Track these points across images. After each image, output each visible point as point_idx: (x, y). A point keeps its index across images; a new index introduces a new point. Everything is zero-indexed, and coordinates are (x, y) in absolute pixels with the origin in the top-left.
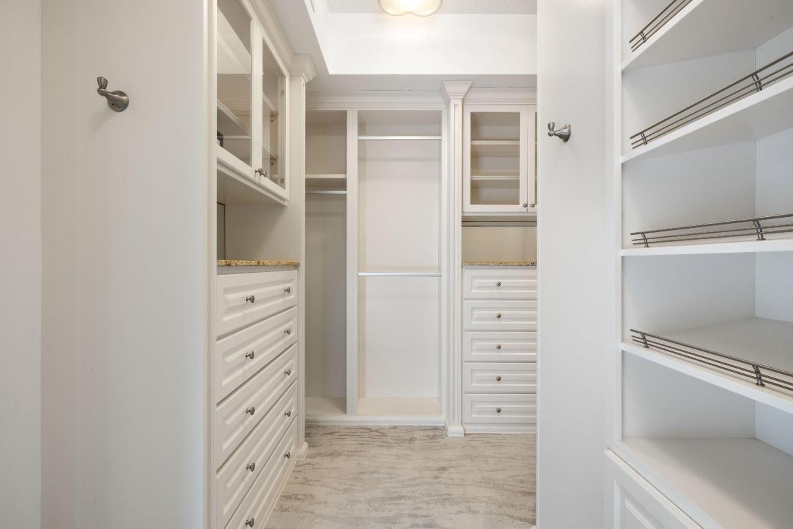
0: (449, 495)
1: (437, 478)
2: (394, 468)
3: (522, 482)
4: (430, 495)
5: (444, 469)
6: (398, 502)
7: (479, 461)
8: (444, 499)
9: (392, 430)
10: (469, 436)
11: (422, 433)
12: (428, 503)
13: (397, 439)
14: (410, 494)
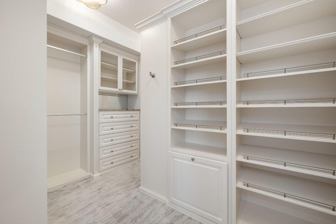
0: (109, 194)
1: (100, 192)
2: (78, 198)
3: (128, 180)
4: (101, 198)
5: (100, 189)
6: (91, 205)
7: (111, 181)
8: (108, 196)
9: (64, 188)
10: (102, 176)
11: (82, 183)
12: (102, 200)
13: (71, 190)
14: (94, 201)
